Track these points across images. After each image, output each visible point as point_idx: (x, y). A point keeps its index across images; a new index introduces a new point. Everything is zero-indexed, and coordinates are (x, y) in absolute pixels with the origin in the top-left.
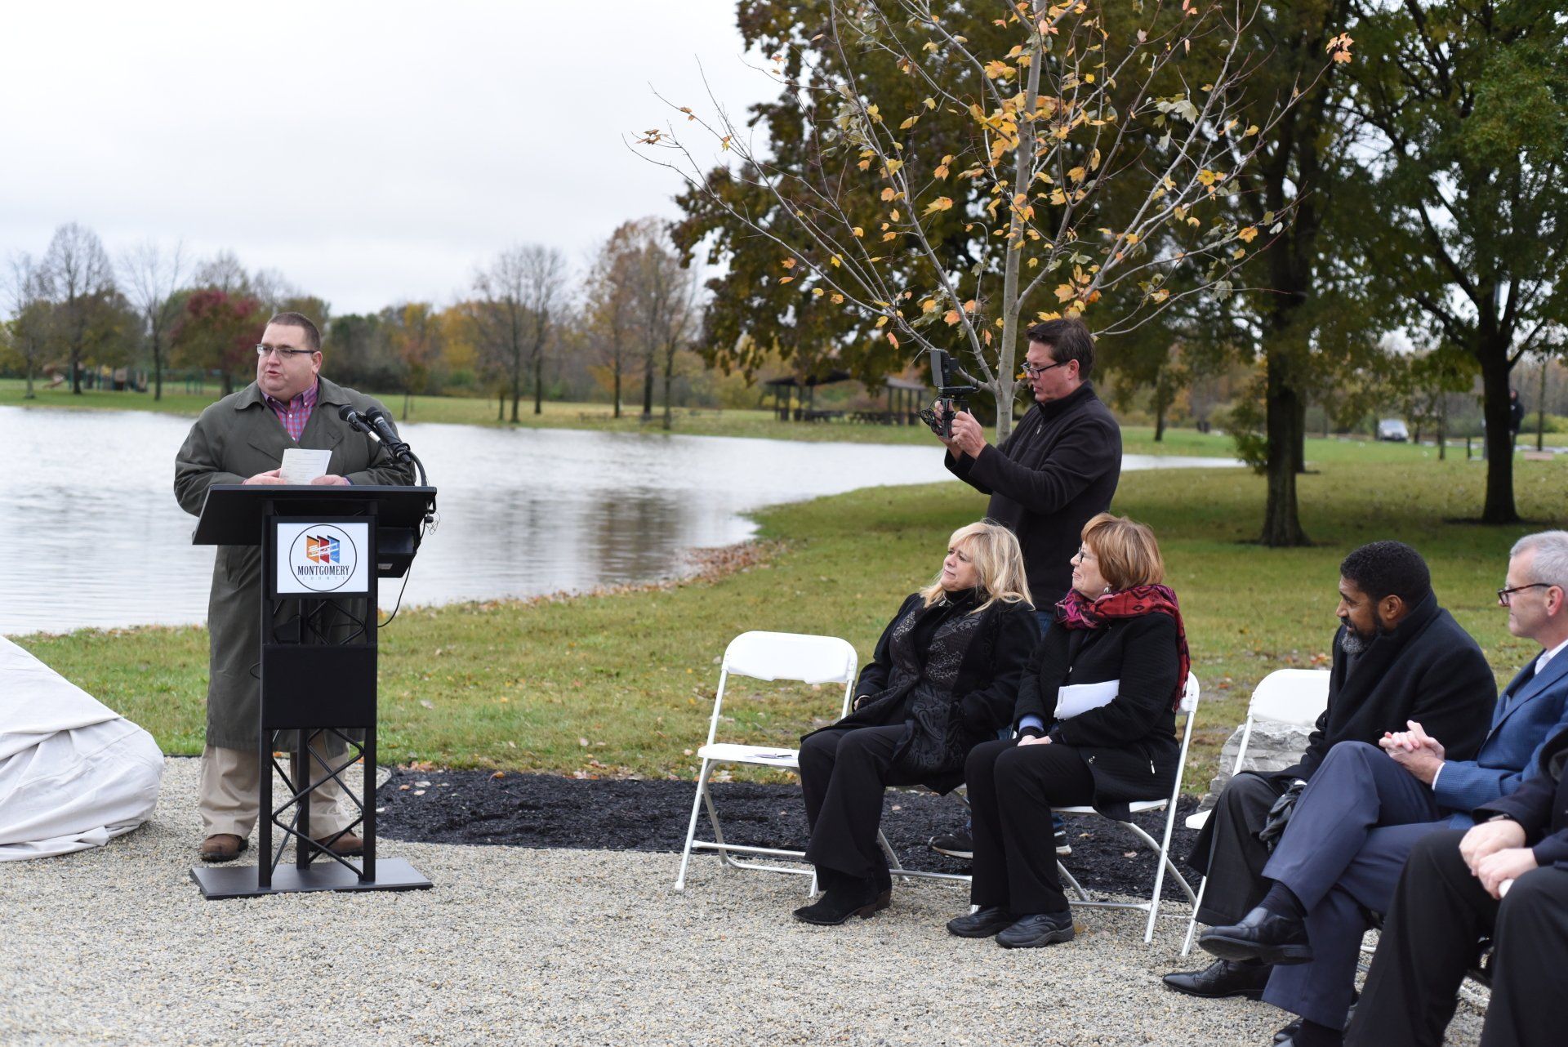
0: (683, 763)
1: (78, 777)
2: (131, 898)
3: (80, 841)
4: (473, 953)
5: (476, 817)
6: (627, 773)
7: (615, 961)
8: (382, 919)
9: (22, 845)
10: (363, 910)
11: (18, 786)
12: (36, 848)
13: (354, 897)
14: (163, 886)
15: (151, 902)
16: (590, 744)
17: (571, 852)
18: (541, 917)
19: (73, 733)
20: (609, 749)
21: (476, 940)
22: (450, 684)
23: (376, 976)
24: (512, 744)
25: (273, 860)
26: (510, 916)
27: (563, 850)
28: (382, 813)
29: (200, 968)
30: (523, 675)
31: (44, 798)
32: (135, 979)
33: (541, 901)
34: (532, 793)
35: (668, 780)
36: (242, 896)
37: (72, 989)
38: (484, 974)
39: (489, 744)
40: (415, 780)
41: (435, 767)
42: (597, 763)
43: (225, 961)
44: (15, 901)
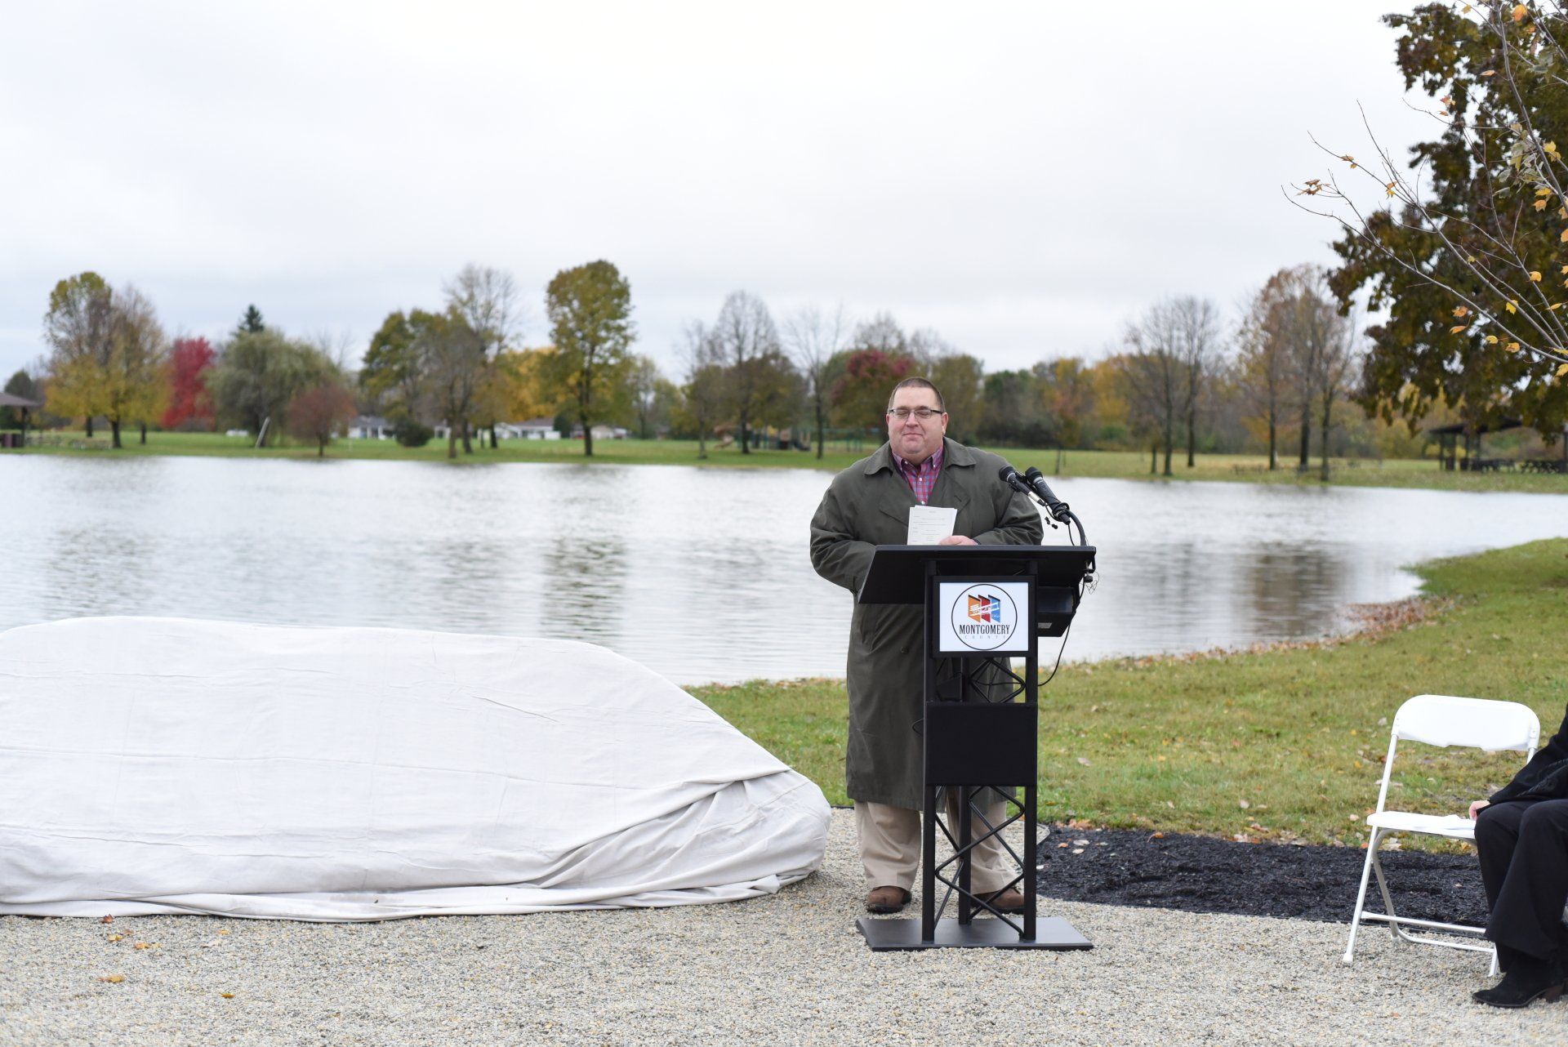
0: (1349, 829)
1: (752, 827)
2: (801, 946)
3: (753, 888)
4: (1135, 1017)
5: (1136, 878)
6: (1289, 838)
7: (1282, 1034)
8: (1043, 979)
9: (700, 890)
10: (1024, 969)
11: (695, 834)
12: (713, 894)
13: (1017, 956)
14: (831, 936)
15: (820, 951)
16: (1251, 806)
17: (1233, 918)
18: (1204, 984)
19: (747, 784)
20: (1270, 812)
21: (1138, 1004)
22: (1107, 741)
23: (1038, 1036)
24: (1171, 804)
25: (936, 914)
26: (1171, 981)
27: (1225, 915)
28: (1041, 871)
29: (867, 1019)
30: (1180, 733)
31: (721, 846)
32: (806, 1026)
33: (1204, 968)
34: (1192, 855)
35: (1333, 846)
36: (906, 949)
37: (747, 1033)
38: (1146, 1040)
39: (1147, 804)
40: (1073, 838)
41: (1093, 826)
42: (1258, 826)
43: (891, 1012)
44: (695, 944)
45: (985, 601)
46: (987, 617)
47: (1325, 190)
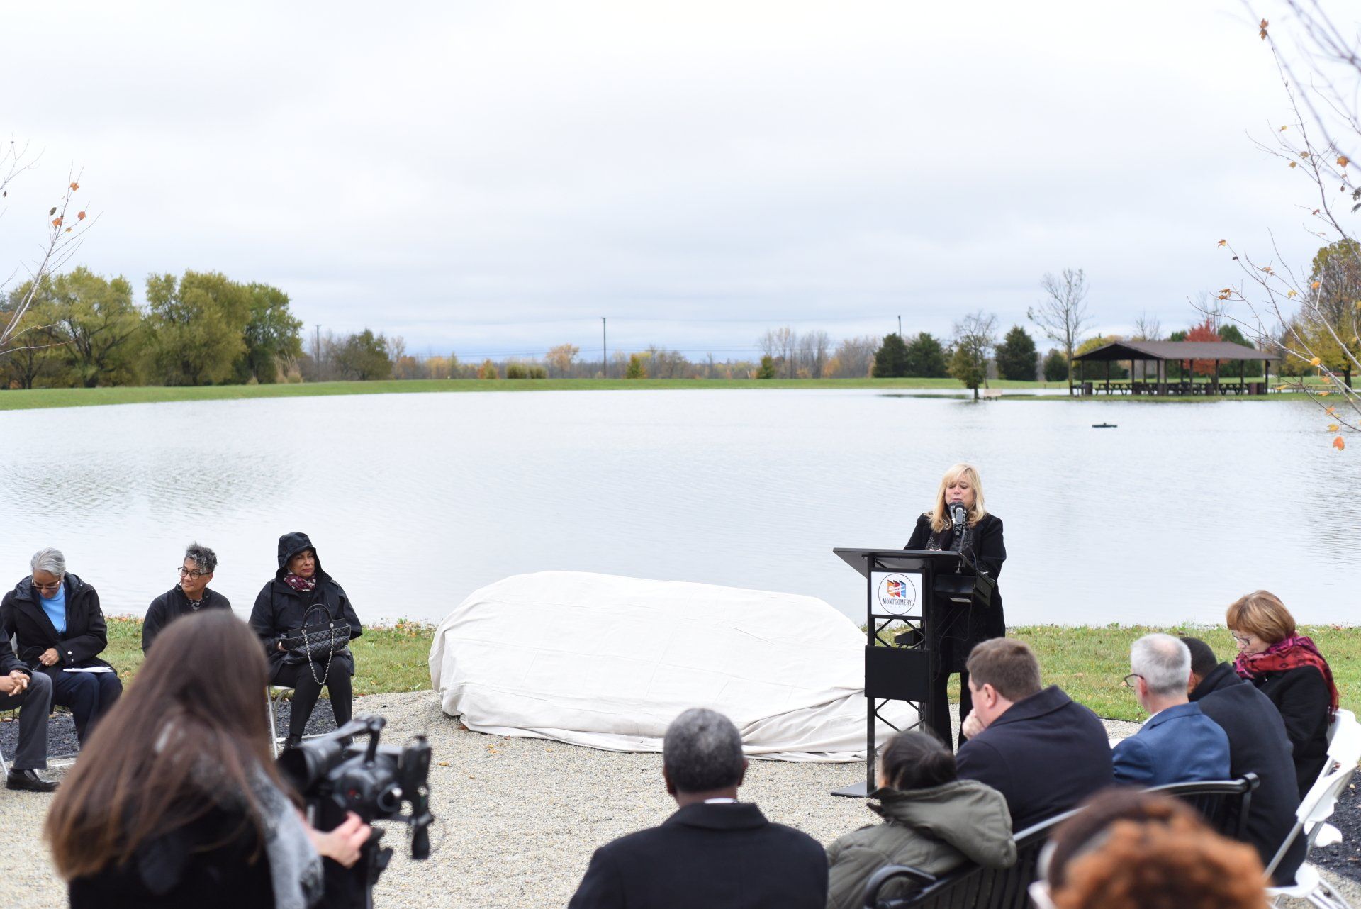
12: (828, 757)
45: (897, 584)
46: (898, 594)
47: (1234, 296)
